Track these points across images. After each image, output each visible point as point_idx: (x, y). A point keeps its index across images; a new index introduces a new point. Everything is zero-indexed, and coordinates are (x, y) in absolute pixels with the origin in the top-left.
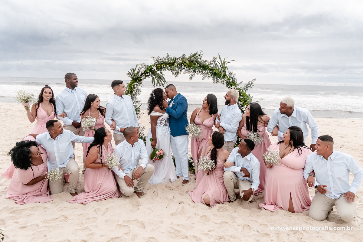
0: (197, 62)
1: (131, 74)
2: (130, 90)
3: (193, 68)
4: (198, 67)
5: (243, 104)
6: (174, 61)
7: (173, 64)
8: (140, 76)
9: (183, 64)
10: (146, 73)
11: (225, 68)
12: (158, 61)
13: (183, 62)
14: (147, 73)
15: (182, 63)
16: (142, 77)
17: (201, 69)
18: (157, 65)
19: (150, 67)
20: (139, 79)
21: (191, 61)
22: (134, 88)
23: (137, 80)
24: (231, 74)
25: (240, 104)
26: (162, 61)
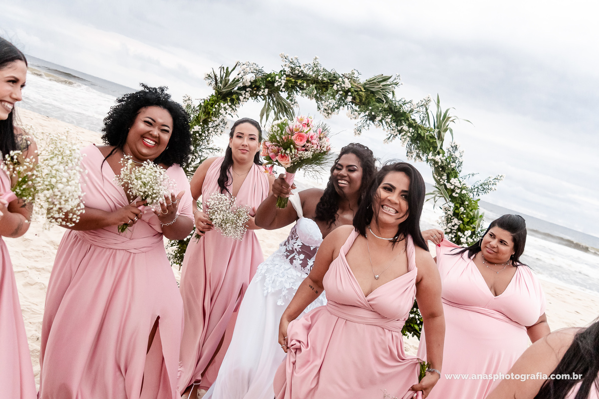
0: (386, 97)
1: (216, 80)
2: (203, 117)
3: (372, 110)
4: (385, 110)
5: (462, 226)
6: (330, 80)
7: (324, 87)
8: (239, 91)
9: (350, 94)
10: (254, 88)
11: (446, 130)
12: (292, 69)
13: (352, 90)
14: (258, 88)
15: (349, 91)
16: (241, 95)
17: (390, 116)
18: (287, 76)
19: (270, 75)
20: (234, 97)
21: (372, 92)
22: (216, 114)
23: (229, 99)
24: (455, 148)
25: (456, 224)
26: (302, 72)
